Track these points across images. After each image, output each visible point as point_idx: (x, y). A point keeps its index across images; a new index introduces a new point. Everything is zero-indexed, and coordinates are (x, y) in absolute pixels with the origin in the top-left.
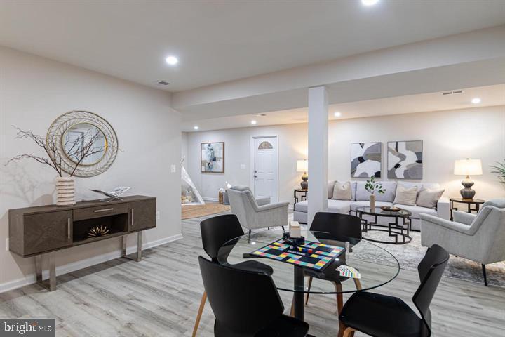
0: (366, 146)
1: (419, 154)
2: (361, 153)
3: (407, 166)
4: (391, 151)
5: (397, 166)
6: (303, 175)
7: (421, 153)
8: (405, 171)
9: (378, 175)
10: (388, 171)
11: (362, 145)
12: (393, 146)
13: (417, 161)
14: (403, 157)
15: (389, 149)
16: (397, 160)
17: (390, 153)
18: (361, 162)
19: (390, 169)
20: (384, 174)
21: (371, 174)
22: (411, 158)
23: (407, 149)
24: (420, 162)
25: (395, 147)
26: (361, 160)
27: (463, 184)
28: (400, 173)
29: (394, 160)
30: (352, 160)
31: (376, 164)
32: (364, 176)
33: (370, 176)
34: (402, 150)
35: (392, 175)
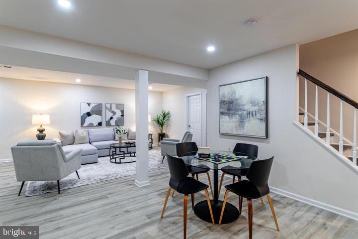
0: (92, 106)
1: (122, 112)
2: (88, 109)
3: (117, 118)
4: (108, 109)
5: (111, 118)
6: (38, 127)
7: (123, 111)
8: (116, 121)
9: (100, 124)
10: (106, 122)
11: (89, 104)
12: (109, 106)
13: (121, 116)
14: (114, 113)
15: (106, 108)
16: (111, 115)
17: (107, 110)
18: (89, 116)
19: (107, 120)
20: (104, 124)
21: (96, 124)
22: (119, 114)
23: (117, 108)
24: (123, 116)
26: (89, 114)
28: (113, 122)
29: (110, 114)
30: (82, 115)
31: (99, 117)
32: (91, 125)
33: (95, 125)
34: (114, 109)
35: (108, 124)
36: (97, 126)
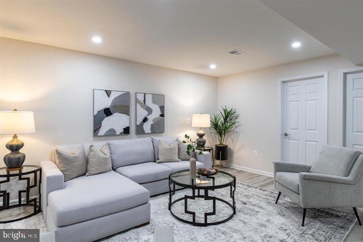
0: (114, 95)
1: (162, 108)
2: (107, 103)
3: (153, 121)
4: (140, 103)
5: (145, 120)
7: (164, 107)
8: (152, 125)
9: (127, 131)
10: (137, 126)
11: (108, 93)
12: (140, 97)
13: (160, 115)
14: (150, 111)
15: (137, 101)
16: (145, 113)
17: (138, 106)
18: (107, 116)
19: (138, 123)
20: (133, 130)
21: (119, 130)
22: (156, 113)
23: (154, 102)
24: (162, 115)
25: (143, 99)
26: (108, 112)
27: (198, 135)
28: (147, 127)
29: (142, 113)
30: (96, 113)
31: (124, 117)
32: (111, 133)
33: (118, 133)
34: (149, 103)
35: (140, 131)
36: (121, 133)
